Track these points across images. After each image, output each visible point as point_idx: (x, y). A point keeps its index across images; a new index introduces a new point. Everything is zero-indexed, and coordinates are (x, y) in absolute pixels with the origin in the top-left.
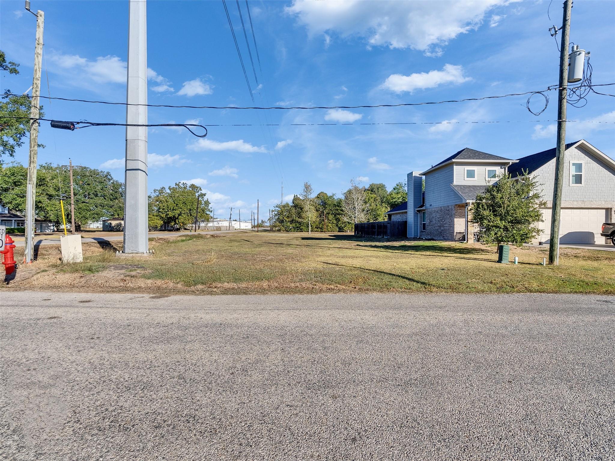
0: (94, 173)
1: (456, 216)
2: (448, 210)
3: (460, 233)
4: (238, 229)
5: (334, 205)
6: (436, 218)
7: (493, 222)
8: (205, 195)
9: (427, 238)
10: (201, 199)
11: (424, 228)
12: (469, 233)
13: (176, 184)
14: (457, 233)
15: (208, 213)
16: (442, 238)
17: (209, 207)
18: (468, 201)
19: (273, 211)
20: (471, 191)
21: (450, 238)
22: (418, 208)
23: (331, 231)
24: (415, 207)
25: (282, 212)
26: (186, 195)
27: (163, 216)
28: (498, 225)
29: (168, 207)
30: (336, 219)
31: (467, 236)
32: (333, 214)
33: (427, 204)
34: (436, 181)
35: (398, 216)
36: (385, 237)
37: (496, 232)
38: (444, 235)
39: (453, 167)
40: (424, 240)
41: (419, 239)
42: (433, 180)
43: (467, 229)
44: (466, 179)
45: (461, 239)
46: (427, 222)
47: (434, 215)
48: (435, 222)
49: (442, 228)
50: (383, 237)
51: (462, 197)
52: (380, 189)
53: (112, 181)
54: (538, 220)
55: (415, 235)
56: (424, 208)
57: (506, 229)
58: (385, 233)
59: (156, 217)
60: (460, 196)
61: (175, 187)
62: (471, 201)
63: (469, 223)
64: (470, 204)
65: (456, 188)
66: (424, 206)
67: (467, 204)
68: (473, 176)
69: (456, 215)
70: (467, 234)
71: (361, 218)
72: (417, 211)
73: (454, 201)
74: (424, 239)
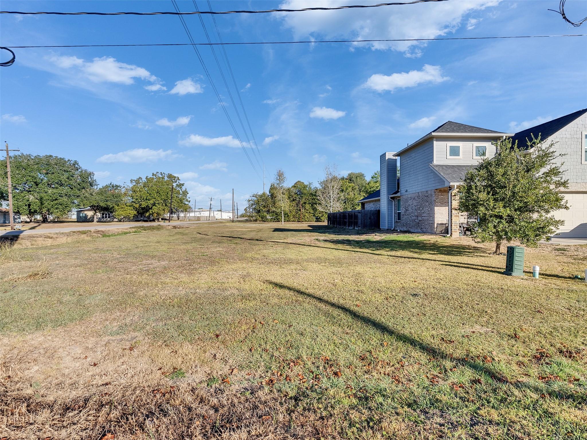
0: (61, 162)
1: (437, 204)
2: (427, 196)
3: (442, 224)
4: (219, 219)
5: (311, 194)
6: (413, 206)
7: (492, 210)
8: (183, 185)
9: (402, 230)
10: (179, 189)
11: (399, 218)
12: (453, 225)
13: (153, 175)
14: (438, 224)
15: (187, 203)
16: (420, 230)
17: (187, 198)
18: (451, 184)
19: (249, 201)
20: (456, 171)
21: (429, 230)
22: (392, 194)
23: (309, 221)
24: (389, 193)
25: (259, 202)
26: (160, 184)
27: (137, 206)
28: (501, 214)
29: (141, 197)
30: (313, 209)
31: (451, 228)
32: (310, 204)
33: (402, 190)
34: (412, 162)
35: (371, 204)
36: (356, 229)
37: (496, 224)
38: (422, 227)
39: (433, 143)
40: (398, 232)
41: (393, 231)
42: (409, 161)
43: (451, 220)
44: (449, 157)
45: (443, 231)
46: (402, 211)
47: (410, 202)
48: (412, 211)
49: (420, 218)
50: (354, 229)
51: (443, 179)
52: (358, 178)
53: (80, 170)
54: (559, 207)
55: (389, 226)
56: (398, 194)
57: (511, 220)
58: (356, 224)
59: (129, 208)
60: (442, 177)
61: (152, 177)
62: (456, 184)
63: (453, 211)
64: (454, 187)
65: (437, 169)
66: (399, 192)
67: (450, 188)
68: (458, 155)
69: (437, 202)
70: (451, 225)
71: (337, 207)
72: (391, 198)
73: (434, 185)
74: (399, 230)
